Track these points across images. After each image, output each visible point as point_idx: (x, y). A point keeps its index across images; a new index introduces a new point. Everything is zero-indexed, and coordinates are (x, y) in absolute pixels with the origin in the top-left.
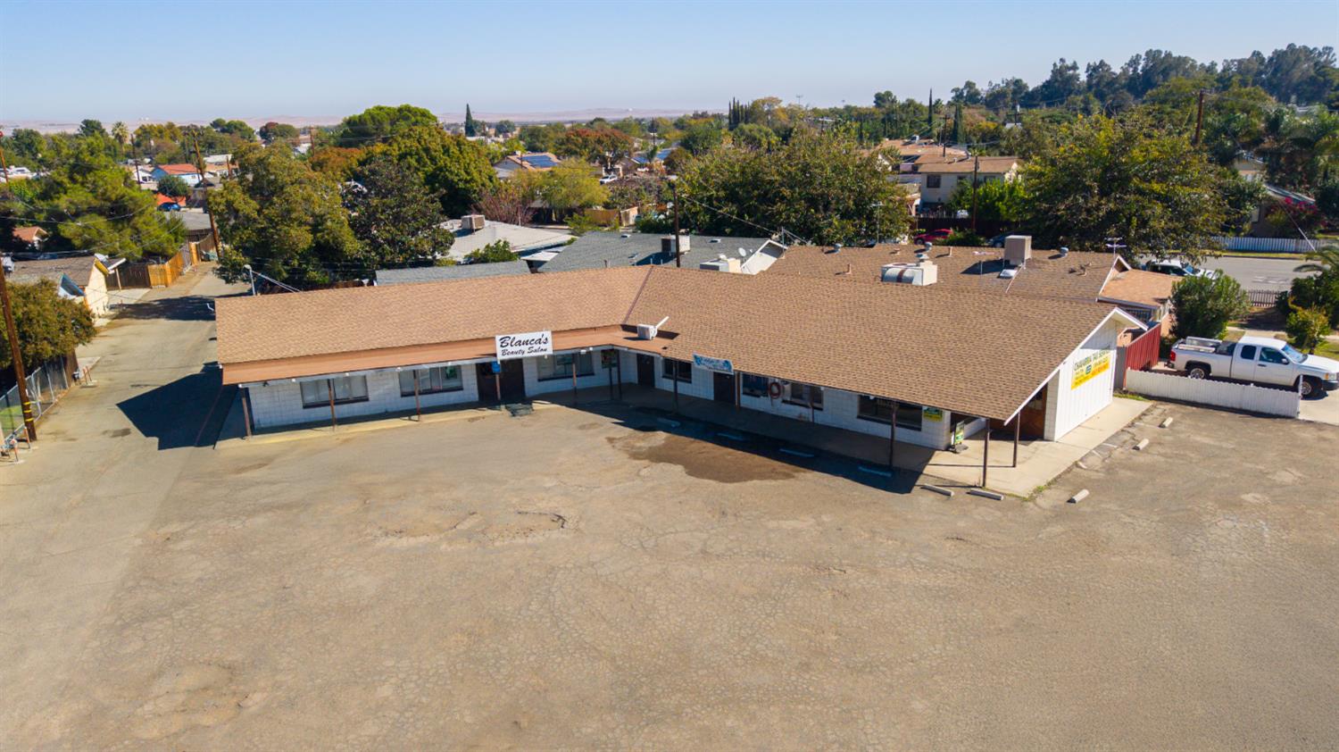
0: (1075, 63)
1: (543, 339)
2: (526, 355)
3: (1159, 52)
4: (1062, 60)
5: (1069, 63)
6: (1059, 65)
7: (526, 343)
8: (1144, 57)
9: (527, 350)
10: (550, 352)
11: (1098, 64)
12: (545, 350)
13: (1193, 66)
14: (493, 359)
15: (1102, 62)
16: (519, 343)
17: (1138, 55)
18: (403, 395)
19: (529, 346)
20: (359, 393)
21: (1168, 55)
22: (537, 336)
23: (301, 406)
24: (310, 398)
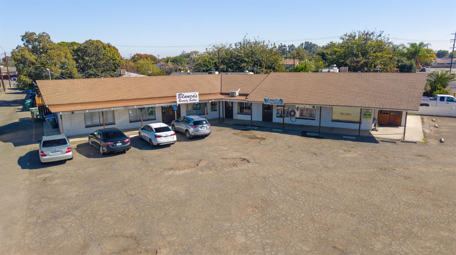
0: (285, 45)
1: (195, 96)
2: (188, 102)
3: (309, 42)
4: (281, 44)
5: (283, 45)
6: (280, 45)
7: (188, 97)
8: (304, 43)
9: (189, 100)
10: (198, 101)
11: (291, 45)
12: (196, 100)
13: (317, 47)
14: (174, 104)
15: (292, 44)
16: (186, 97)
17: (302, 43)
18: (131, 122)
19: (190, 98)
20: (110, 121)
21: (311, 43)
22: (193, 94)
23: (85, 126)
24: (89, 123)
